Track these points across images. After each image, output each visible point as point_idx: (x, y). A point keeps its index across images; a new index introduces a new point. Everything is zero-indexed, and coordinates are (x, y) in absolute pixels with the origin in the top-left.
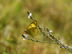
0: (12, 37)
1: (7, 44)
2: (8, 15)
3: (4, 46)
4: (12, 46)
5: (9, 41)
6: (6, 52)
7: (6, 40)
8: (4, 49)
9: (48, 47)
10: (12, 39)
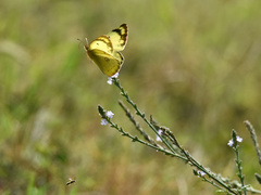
0: (54, 141)
1: (40, 162)
2: (43, 79)
3: (32, 168)
4: (54, 169)
5: (44, 154)
6: (37, 185)
7: (37, 150)
8: (32, 176)
9: (158, 174)
10: (54, 150)
